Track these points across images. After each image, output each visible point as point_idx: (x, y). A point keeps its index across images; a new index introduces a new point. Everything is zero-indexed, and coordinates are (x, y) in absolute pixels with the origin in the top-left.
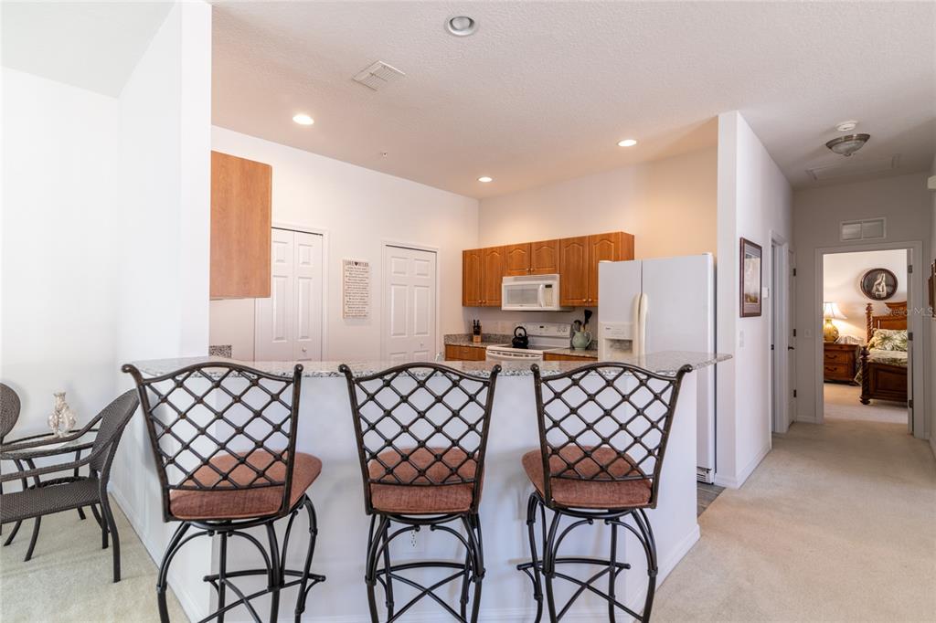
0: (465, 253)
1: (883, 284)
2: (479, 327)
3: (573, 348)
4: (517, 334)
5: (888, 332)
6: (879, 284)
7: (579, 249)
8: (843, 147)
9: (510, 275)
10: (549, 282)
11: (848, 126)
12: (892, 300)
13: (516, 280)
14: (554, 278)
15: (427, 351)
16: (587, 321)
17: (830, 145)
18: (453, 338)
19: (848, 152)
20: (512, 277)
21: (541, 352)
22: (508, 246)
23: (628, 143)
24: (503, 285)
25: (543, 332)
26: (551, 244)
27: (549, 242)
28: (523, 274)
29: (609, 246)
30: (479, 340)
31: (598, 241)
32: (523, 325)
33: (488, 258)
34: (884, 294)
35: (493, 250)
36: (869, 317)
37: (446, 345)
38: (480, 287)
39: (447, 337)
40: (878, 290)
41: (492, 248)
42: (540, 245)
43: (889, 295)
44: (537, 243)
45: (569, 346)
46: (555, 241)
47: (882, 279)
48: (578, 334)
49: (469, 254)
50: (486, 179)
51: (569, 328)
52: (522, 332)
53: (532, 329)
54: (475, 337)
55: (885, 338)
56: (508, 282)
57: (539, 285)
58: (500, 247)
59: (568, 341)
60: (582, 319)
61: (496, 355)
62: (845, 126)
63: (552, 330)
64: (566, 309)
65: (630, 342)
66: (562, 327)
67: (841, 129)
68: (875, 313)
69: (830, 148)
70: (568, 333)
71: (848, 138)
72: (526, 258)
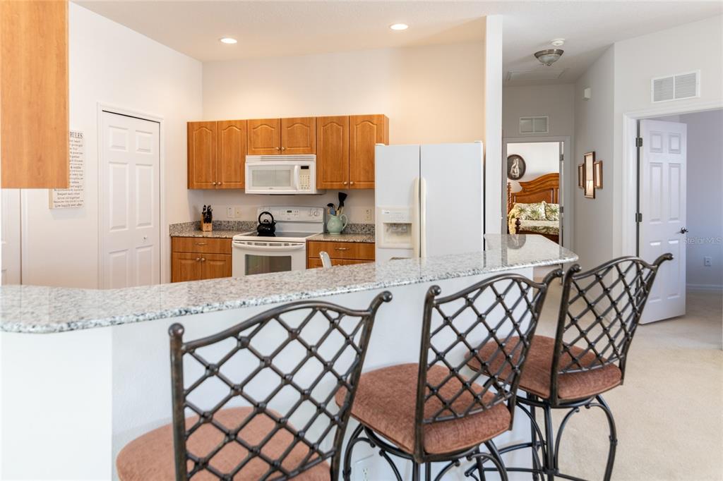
0: (190, 126)
1: (517, 167)
2: (209, 213)
3: (326, 232)
4: (262, 220)
5: (523, 205)
6: (515, 167)
7: (338, 130)
8: (546, 58)
9: (254, 153)
10: (305, 163)
11: (558, 43)
12: (523, 180)
13: (263, 160)
14: (311, 159)
15: (151, 246)
16: (342, 204)
17: (537, 55)
18: (179, 227)
19: (549, 63)
20: (259, 157)
21: (304, 239)
22: (251, 121)
23: (399, 27)
24: (246, 164)
25: (292, 217)
26: (305, 122)
27: (303, 119)
28: (271, 153)
29: (371, 128)
30: (210, 229)
31: (359, 121)
32: (266, 210)
33: (224, 134)
34: (517, 175)
35: (230, 124)
36: (509, 193)
37: (172, 237)
38: (214, 167)
39: (173, 227)
40: (514, 172)
41: (230, 121)
42: (292, 122)
43: (521, 175)
44: (289, 120)
45: (322, 231)
46: (311, 119)
47: (516, 162)
48: (333, 218)
49: (196, 127)
50: (229, 41)
51: (321, 212)
52: (267, 217)
53: (279, 214)
54: (205, 226)
55: (522, 210)
56: (252, 162)
57: (294, 166)
58: (241, 121)
59: (321, 226)
60: (336, 202)
61: (246, 245)
62: (557, 42)
63: (301, 214)
64: (322, 191)
65: (409, 225)
66: (314, 210)
67: (554, 44)
68: (512, 191)
69: (537, 57)
70: (320, 217)
71: (551, 51)
72: (276, 137)
